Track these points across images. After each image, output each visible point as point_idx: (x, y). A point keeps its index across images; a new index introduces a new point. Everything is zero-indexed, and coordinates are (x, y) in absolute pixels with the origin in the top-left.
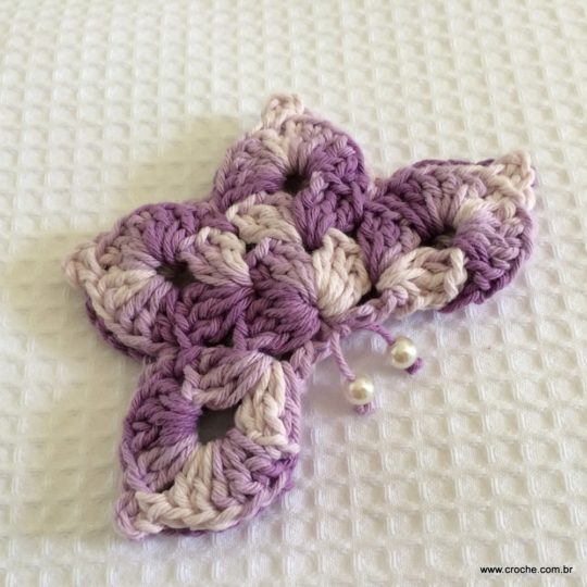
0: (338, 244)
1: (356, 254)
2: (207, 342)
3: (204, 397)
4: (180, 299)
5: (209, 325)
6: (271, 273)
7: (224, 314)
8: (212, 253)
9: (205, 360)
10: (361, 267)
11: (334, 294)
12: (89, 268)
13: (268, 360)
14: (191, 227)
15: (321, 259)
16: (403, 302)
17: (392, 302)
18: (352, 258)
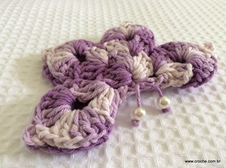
3: (78, 94)
4: (80, 64)
5: (88, 73)
6: (116, 61)
7: (95, 71)
10: (151, 65)
16: (166, 80)
18: (148, 62)
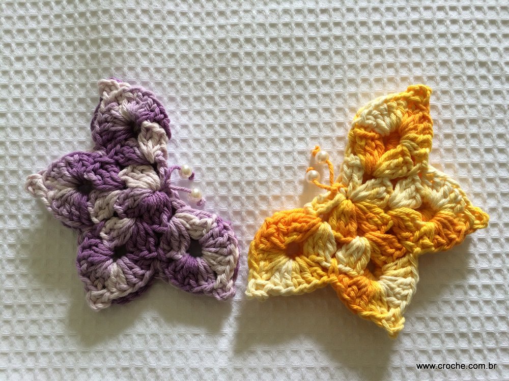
0: (126, 174)
1: (133, 168)
2: (157, 245)
3: (183, 250)
4: (132, 253)
5: (149, 242)
6: (132, 208)
7: (147, 233)
8: (114, 234)
9: (166, 247)
11: (152, 182)
12: (102, 295)
13: (174, 219)
14: (98, 241)
15: (132, 182)
16: (162, 154)
17: (161, 158)
18: (135, 170)
